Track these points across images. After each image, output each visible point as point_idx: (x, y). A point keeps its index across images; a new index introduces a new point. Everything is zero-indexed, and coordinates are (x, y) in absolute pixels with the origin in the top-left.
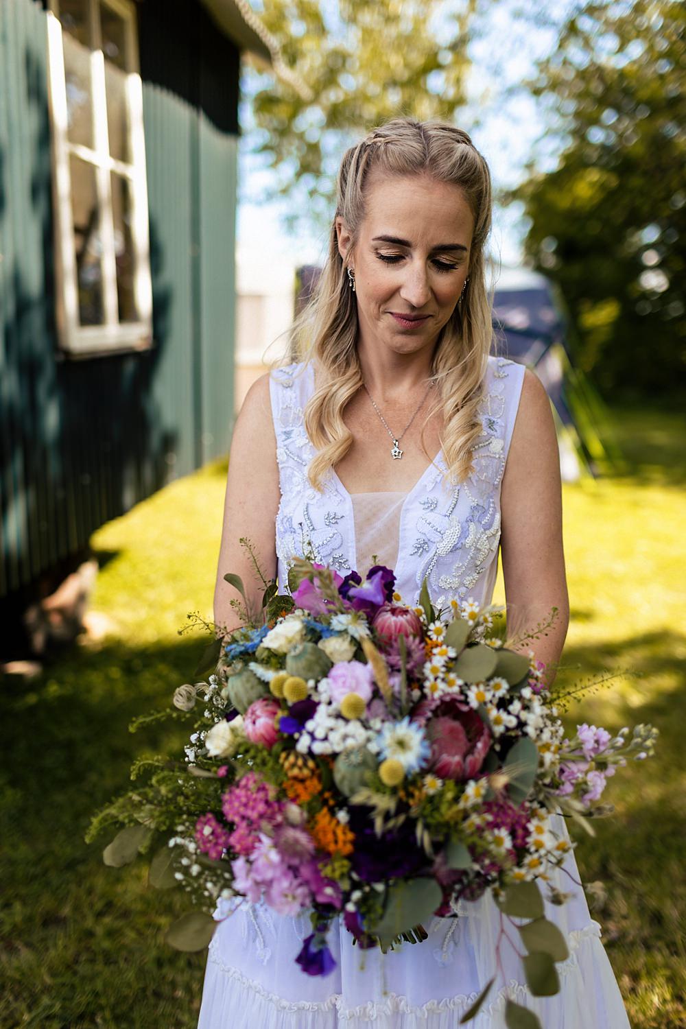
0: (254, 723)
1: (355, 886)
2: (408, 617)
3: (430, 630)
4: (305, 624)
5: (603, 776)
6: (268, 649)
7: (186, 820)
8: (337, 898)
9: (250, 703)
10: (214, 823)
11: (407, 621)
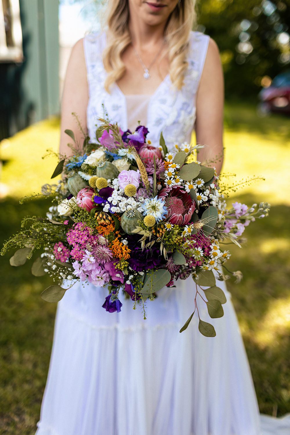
0: (81, 199)
1: (131, 273)
2: (156, 150)
3: (166, 157)
4: (105, 153)
5: (243, 225)
6: (88, 165)
7: (49, 245)
8: (122, 278)
9: (79, 190)
10: (62, 246)
11: (155, 152)
